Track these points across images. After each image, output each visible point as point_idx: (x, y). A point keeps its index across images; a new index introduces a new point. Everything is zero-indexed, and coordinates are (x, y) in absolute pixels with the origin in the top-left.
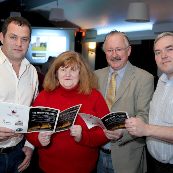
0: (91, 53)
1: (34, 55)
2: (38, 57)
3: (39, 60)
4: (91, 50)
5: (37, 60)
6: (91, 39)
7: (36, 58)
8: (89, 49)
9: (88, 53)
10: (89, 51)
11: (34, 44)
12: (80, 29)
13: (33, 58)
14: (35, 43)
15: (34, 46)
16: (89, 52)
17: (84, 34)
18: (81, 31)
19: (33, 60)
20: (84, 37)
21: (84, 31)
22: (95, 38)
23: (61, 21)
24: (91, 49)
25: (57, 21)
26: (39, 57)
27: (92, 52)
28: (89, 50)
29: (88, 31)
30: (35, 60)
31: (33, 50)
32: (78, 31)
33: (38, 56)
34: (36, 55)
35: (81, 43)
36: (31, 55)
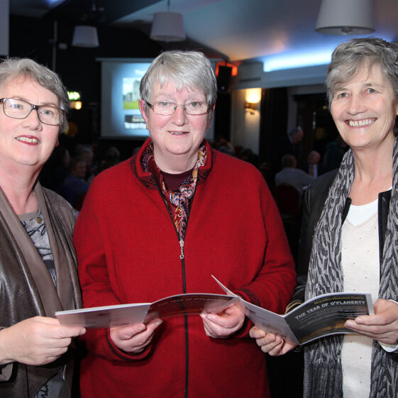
0: (252, 113)
1: (129, 119)
2: (136, 123)
3: (139, 129)
4: (250, 106)
5: (135, 129)
6: (250, 82)
7: (133, 126)
8: (246, 103)
9: (245, 112)
10: (246, 108)
11: (129, 96)
12: (226, 59)
13: (128, 125)
14: (131, 94)
15: (129, 99)
16: (247, 110)
17: (235, 71)
18: (229, 65)
19: (127, 129)
20: (235, 77)
21: (235, 66)
22: (258, 79)
23: (176, 40)
24: (250, 104)
25: (168, 40)
26: (140, 122)
27: (253, 111)
28: (247, 105)
29: (245, 63)
30: (130, 129)
31: (126, 108)
32: (223, 64)
33: (138, 120)
34: (134, 120)
35: (229, 90)
36: (123, 118)
